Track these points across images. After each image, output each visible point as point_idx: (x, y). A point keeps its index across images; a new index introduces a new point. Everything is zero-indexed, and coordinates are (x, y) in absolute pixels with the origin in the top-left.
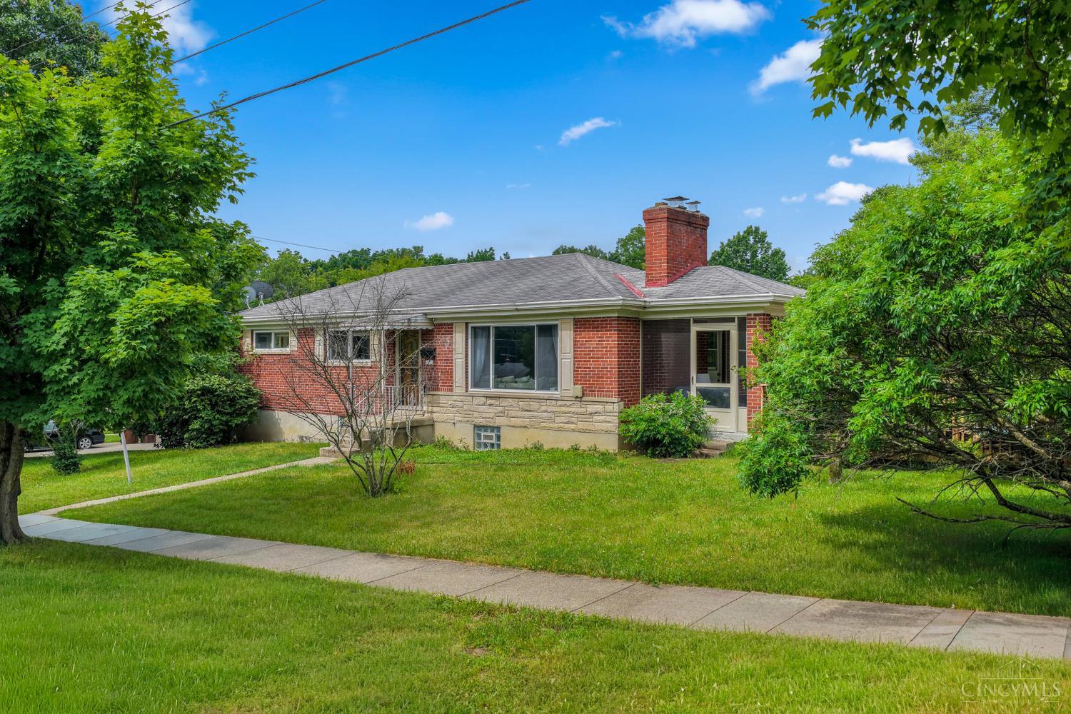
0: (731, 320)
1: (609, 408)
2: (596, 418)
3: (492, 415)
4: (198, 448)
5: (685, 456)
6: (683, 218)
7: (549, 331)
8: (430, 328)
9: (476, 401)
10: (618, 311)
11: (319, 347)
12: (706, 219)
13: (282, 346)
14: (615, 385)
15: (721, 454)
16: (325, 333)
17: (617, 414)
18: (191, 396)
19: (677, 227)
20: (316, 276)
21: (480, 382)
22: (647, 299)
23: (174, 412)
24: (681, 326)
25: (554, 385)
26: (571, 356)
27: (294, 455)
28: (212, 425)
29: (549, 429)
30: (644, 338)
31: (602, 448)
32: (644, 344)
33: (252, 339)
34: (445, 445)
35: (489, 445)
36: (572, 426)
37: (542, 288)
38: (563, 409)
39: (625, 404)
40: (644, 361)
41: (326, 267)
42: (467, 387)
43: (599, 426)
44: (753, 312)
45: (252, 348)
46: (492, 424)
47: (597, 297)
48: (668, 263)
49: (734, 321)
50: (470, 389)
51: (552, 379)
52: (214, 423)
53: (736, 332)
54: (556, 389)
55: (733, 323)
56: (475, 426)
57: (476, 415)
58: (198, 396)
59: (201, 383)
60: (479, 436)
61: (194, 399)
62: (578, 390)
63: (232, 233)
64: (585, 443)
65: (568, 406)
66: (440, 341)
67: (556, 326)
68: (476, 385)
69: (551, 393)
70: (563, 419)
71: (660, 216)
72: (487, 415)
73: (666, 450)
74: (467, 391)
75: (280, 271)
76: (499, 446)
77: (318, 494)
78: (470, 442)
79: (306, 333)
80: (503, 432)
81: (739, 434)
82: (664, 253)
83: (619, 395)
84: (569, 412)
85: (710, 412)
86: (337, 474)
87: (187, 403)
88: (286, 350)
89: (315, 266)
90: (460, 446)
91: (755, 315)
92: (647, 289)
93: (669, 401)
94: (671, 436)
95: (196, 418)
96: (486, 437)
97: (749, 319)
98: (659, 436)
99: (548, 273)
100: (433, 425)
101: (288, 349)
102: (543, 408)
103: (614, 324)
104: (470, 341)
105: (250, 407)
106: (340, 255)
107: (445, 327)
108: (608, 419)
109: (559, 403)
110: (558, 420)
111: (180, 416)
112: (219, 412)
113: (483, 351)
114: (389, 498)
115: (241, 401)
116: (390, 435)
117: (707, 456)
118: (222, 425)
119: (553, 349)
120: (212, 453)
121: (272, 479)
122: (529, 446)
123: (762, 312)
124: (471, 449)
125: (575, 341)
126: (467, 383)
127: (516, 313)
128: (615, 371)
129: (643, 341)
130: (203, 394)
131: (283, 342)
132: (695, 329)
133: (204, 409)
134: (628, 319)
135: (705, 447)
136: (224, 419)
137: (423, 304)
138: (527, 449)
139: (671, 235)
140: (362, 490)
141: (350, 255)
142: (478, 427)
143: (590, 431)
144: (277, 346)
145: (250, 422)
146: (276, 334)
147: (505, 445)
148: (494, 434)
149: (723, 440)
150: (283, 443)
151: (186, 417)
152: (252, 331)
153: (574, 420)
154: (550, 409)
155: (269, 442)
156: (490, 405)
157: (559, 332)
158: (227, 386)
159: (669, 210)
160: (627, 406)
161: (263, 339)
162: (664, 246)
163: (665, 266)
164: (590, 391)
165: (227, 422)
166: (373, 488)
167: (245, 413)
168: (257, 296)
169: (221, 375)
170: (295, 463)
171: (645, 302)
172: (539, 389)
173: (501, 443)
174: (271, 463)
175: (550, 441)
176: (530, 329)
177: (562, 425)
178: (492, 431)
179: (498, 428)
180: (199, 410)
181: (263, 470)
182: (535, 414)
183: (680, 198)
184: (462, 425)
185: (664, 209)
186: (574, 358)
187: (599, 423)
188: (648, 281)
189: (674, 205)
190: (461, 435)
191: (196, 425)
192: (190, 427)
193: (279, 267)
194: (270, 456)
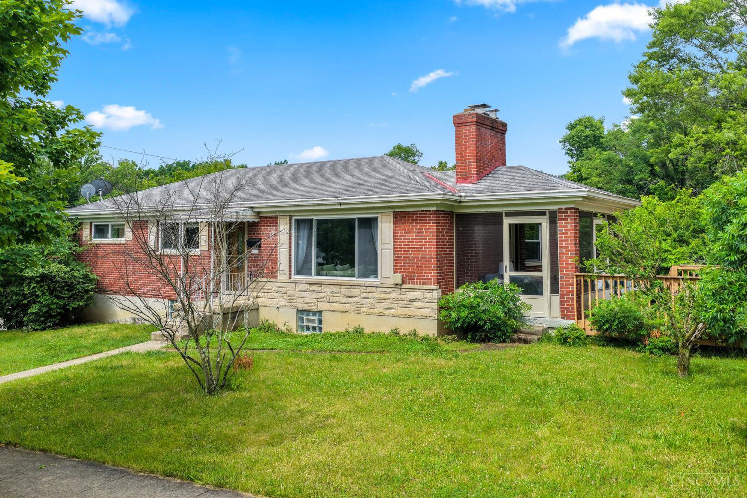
0: (543, 213)
1: (428, 295)
2: (415, 304)
3: (314, 301)
4: (36, 330)
5: (504, 341)
6: (488, 122)
7: (369, 224)
8: (256, 220)
9: (300, 287)
10: (437, 205)
11: (152, 238)
12: (504, 125)
13: (118, 237)
14: (434, 273)
15: (539, 339)
16: (158, 224)
17: (436, 301)
18: (30, 283)
19: (483, 130)
20: (149, 180)
21: (303, 269)
22: (462, 194)
23: (14, 298)
24: (495, 219)
25: (375, 273)
26: (391, 246)
27: (128, 340)
28: (50, 309)
29: (370, 314)
30: (457, 230)
31: (422, 333)
32: (457, 236)
33: (91, 230)
34: (268, 328)
35: (311, 329)
36: (393, 312)
37: (360, 184)
38: (383, 295)
39: (442, 291)
40: (457, 251)
41: (156, 175)
42: (290, 274)
43: (418, 312)
44: (564, 206)
45: (91, 238)
46: (314, 309)
47: (416, 192)
48: (477, 162)
49: (545, 215)
50: (293, 276)
51: (372, 267)
52: (52, 307)
53: (548, 225)
54: (377, 277)
55: (544, 217)
56: (298, 310)
57: (299, 300)
58: (37, 282)
59: (41, 270)
60: (302, 320)
61: (33, 285)
62: (398, 278)
63: (64, 118)
64: (405, 327)
65: (388, 293)
66: (266, 232)
67: (376, 219)
68: (299, 272)
69: (371, 280)
70: (383, 305)
71: (469, 120)
72: (310, 300)
73: (486, 336)
74: (290, 278)
75: (120, 176)
76: (321, 329)
77: (151, 390)
78: (293, 324)
79: (140, 225)
80: (325, 316)
81: (552, 319)
82: (474, 153)
83: (437, 283)
84: (389, 299)
85: (524, 299)
86: (170, 364)
87: (26, 289)
88: (122, 240)
89: (147, 173)
90: (284, 329)
91: (566, 209)
92: (458, 186)
93: (486, 288)
94: (491, 322)
95: (35, 302)
96: (308, 320)
97: (560, 212)
98: (480, 323)
99: (362, 172)
100: (258, 309)
101: (123, 239)
102: (364, 295)
103: (433, 217)
104: (293, 231)
105: (87, 291)
106: (167, 165)
107: (271, 219)
108: (427, 305)
109: (380, 290)
110: (378, 305)
111: (20, 301)
112: (58, 297)
113: (305, 241)
114: (227, 397)
115: (78, 287)
116: (218, 319)
117: (526, 341)
118: (60, 308)
119: (373, 240)
120: (48, 336)
121: (104, 369)
122: (351, 330)
123: (573, 206)
124: (294, 331)
125: (394, 233)
126: (290, 271)
127: (338, 207)
128: (434, 261)
129: (456, 233)
130: (42, 281)
131: (118, 233)
132: (507, 222)
133: (43, 294)
134: (445, 213)
135: (521, 332)
136: (62, 303)
137: (250, 199)
138: (348, 332)
139: (479, 137)
140: (198, 387)
141: (175, 165)
142: (299, 311)
143: (409, 317)
144: (113, 236)
145: (87, 305)
146: (113, 225)
147: (327, 328)
148: (315, 318)
149: (538, 326)
150: (116, 325)
151: (25, 302)
152: (91, 223)
153: (394, 306)
154: (370, 295)
155: (104, 323)
156: (313, 291)
157: (379, 224)
158: (65, 273)
159: (477, 114)
160: (445, 293)
161: (101, 231)
162: (473, 147)
163: (474, 165)
164: (409, 279)
165: (65, 305)
166: (210, 385)
167: (82, 298)
168: (97, 193)
169: (60, 263)
170: (128, 349)
171: (461, 196)
172: (360, 276)
173: (323, 326)
174: (104, 348)
175: (370, 325)
176: (351, 222)
177: (382, 311)
178: (314, 315)
179: (320, 313)
180: (37, 296)
181: (95, 357)
182: (356, 300)
183: (484, 106)
184: (286, 309)
185: (473, 114)
186: (394, 248)
187: (417, 309)
188: (459, 178)
189: (480, 111)
190: (286, 319)
191: (34, 309)
192: (29, 311)
193: (118, 173)
194: (105, 340)
